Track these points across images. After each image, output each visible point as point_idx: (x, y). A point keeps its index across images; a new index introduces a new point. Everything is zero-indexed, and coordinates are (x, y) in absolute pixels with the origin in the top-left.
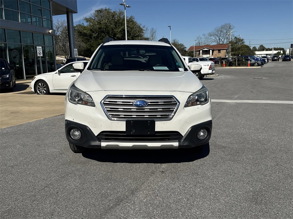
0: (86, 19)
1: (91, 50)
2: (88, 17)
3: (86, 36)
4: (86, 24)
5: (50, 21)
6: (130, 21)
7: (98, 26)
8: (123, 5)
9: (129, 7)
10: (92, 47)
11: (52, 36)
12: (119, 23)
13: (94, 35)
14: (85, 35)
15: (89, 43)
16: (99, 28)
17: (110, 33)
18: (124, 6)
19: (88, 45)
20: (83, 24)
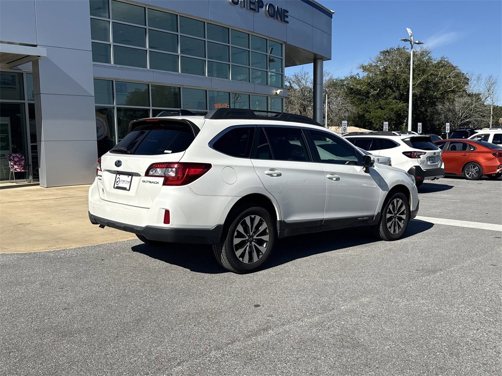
0: (363, 67)
1: (365, 117)
2: (366, 64)
3: (360, 94)
4: (362, 75)
5: (281, 76)
6: (440, 65)
7: (380, 77)
8: (409, 40)
9: (421, 43)
10: (367, 111)
11: (282, 99)
12: (420, 70)
13: (373, 92)
14: (358, 92)
15: (363, 106)
16: (382, 81)
17: (401, 88)
18: (409, 42)
19: (361, 109)
20: (358, 74)
